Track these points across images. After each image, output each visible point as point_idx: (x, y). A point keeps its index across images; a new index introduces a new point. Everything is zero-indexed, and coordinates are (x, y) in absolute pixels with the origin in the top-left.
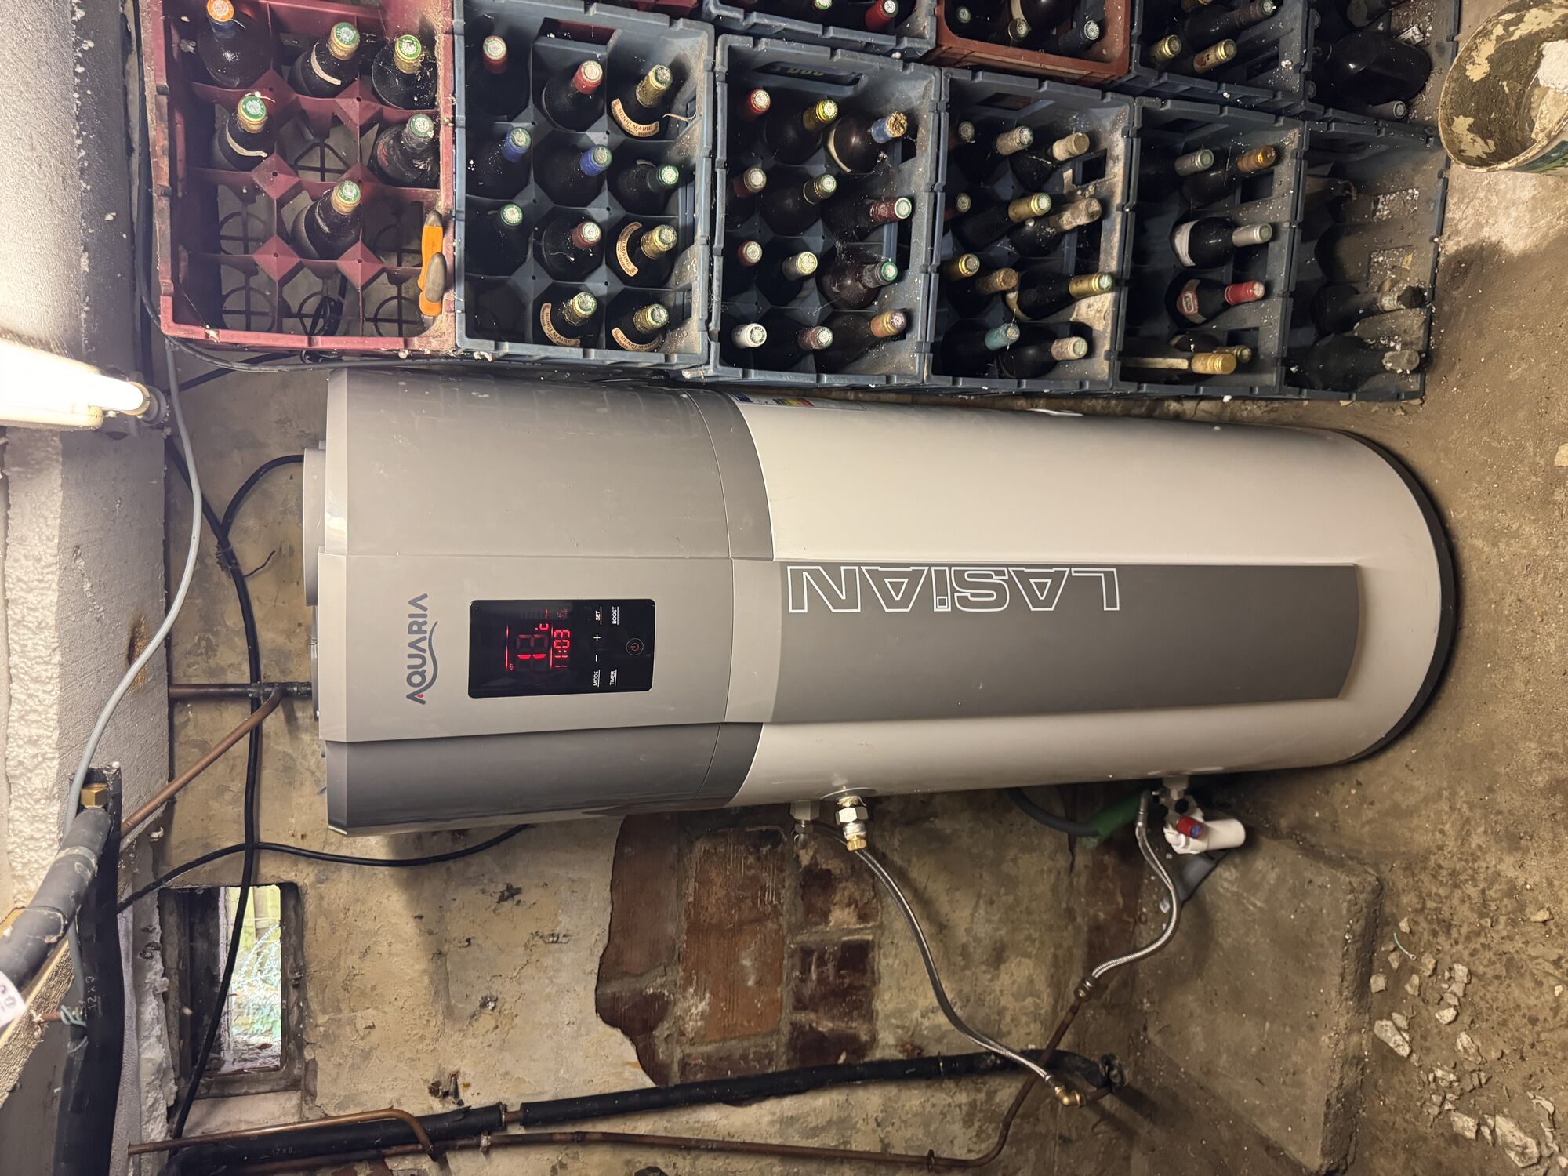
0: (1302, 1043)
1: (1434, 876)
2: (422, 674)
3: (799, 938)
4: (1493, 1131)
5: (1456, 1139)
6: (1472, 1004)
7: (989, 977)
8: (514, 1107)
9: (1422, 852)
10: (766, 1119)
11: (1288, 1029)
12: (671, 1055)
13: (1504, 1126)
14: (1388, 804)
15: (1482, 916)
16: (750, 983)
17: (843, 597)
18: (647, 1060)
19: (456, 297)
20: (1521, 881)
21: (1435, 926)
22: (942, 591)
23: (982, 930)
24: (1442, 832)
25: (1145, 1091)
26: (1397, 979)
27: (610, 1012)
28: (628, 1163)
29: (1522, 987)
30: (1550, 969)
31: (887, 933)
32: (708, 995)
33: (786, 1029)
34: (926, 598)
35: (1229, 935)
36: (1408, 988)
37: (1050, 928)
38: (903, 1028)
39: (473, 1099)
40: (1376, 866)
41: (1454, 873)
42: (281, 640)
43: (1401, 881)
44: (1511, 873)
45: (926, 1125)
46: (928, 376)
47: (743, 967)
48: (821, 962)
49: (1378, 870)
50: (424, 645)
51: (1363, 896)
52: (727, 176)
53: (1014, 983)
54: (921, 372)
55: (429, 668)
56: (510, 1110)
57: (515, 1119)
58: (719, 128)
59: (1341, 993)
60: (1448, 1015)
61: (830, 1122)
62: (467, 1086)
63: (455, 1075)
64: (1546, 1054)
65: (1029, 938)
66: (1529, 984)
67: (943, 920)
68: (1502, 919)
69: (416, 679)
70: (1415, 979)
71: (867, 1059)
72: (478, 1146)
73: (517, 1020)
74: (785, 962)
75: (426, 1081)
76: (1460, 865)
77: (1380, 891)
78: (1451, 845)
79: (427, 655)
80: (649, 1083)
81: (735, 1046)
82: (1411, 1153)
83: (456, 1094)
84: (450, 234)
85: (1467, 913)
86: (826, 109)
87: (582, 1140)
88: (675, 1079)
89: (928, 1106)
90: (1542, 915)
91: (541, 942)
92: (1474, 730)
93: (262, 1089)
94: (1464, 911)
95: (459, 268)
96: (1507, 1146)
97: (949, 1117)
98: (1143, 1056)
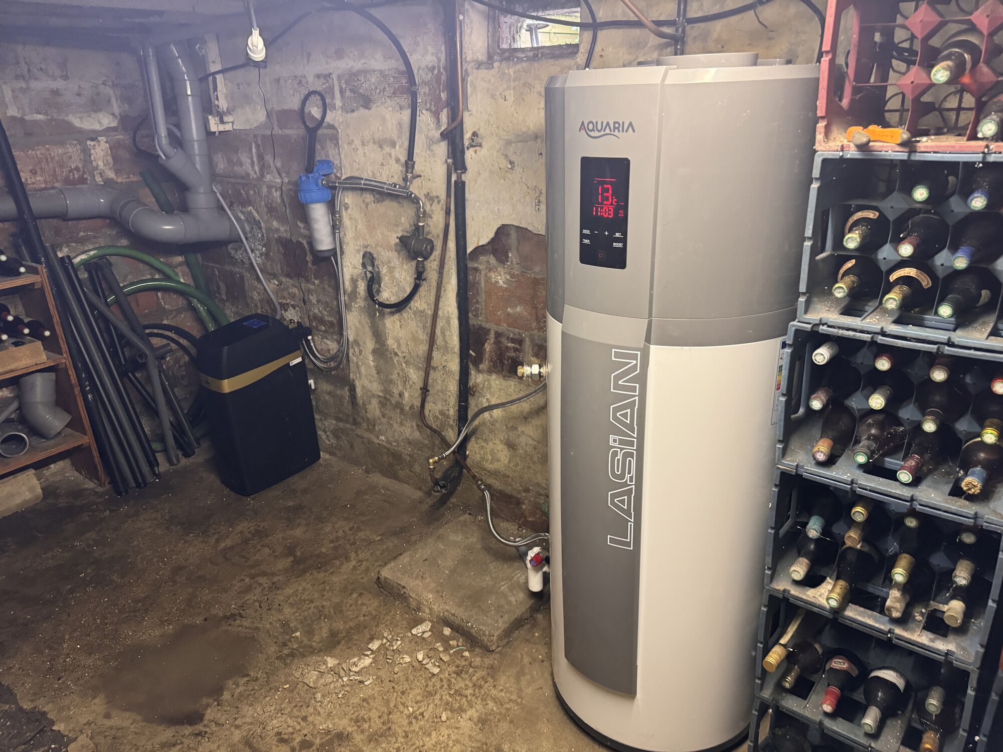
0: (433, 585)
1: (483, 678)
2: (593, 130)
3: (527, 339)
4: (367, 655)
5: (372, 639)
6: (421, 669)
7: (502, 438)
8: (464, 177)
9: (496, 677)
10: (450, 310)
11: (442, 581)
12: (481, 264)
13: (367, 661)
14: (527, 671)
15: (456, 691)
16: (509, 310)
17: (620, 382)
18: (480, 250)
19: (852, 153)
20: (463, 715)
21: (460, 668)
22: (621, 442)
23: (523, 440)
24: (502, 690)
25: (445, 506)
26: (445, 640)
27: (502, 231)
28: (438, 236)
29: (419, 694)
30: (421, 711)
31: (525, 388)
32: (505, 286)
33: (487, 326)
34: (619, 432)
35: (495, 568)
36: (439, 644)
37: (521, 478)
38: (483, 387)
39: (469, 154)
40: (500, 652)
41: (481, 687)
42: (715, 36)
43: (488, 661)
44: (469, 713)
45: (442, 391)
46: (779, 468)
47: (516, 307)
48: (516, 350)
49: (498, 653)
50: (608, 131)
51: (486, 639)
52: (931, 352)
53: (498, 451)
54: (783, 464)
55: (596, 134)
56: (463, 176)
57: (459, 177)
58: (972, 352)
59: (447, 611)
60: (420, 657)
61: (446, 342)
62: (476, 152)
63: (480, 146)
64: (388, 692)
65: (516, 465)
66: (419, 698)
67: (529, 420)
68: (450, 700)
69: (591, 126)
70: (441, 649)
71: (471, 366)
72: (448, 158)
73: (503, 180)
74: (517, 330)
75: (479, 129)
76: (483, 692)
77: (488, 650)
78: (494, 692)
79: (602, 133)
80: (469, 251)
81: (482, 297)
82: (374, 618)
83: (472, 146)
84: (898, 149)
85: (460, 685)
86: (990, 435)
87: (448, 213)
88: (471, 265)
89: (450, 394)
90: (444, 718)
91: (537, 195)
92: (545, 728)
93: (490, 39)
94: (462, 684)
95: (873, 155)
96: (360, 659)
97: (444, 403)
98: (461, 510)
